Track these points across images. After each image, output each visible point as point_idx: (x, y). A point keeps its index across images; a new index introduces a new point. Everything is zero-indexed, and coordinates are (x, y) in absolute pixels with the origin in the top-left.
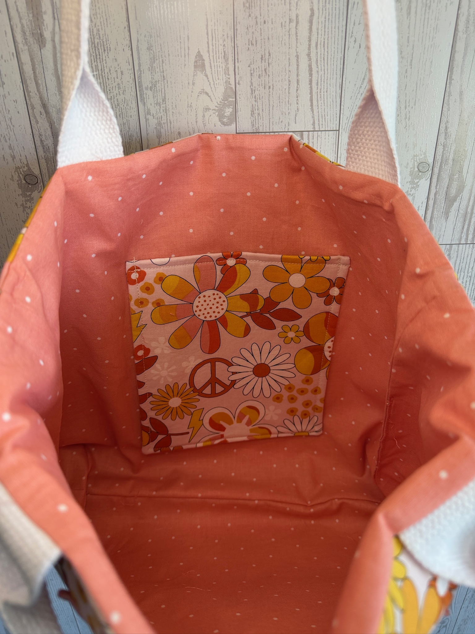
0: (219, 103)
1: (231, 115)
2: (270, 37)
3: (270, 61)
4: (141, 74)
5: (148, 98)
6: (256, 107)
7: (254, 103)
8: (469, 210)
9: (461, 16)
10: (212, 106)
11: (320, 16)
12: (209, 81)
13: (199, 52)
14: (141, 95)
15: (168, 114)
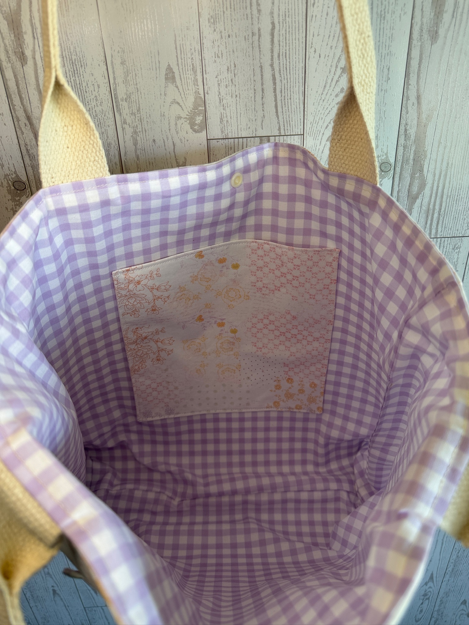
0: (189, 112)
1: (201, 122)
2: (235, 50)
3: (236, 72)
4: (116, 87)
5: (123, 108)
6: (225, 115)
7: (222, 111)
8: (431, 207)
9: (414, 25)
10: (183, 115)
11: (281, 29)
12: (179, 92)
13: (169, 65)
14: (117, 106)
15: (143, 123)
